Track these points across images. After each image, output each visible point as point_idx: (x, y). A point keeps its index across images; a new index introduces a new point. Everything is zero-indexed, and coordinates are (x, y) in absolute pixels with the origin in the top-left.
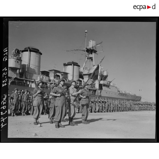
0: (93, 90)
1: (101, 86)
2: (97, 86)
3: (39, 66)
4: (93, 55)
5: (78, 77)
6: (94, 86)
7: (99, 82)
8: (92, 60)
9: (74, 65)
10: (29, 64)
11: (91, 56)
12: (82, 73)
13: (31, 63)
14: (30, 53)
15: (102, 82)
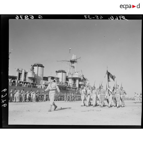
0: (75, 88)
1: (80, 85)
2: (77, 86)
3: (43, 75)
4: (74, 65)
5: (65, 80)
6: (76, 86)
7: (79, 83)
8: (74, 67)
9: (63, 72)
10: (38, 74)
11: (73, 65)
12: (68, 76)
13: (38, 73)
14: (38, 68)
15: (80, 83)
